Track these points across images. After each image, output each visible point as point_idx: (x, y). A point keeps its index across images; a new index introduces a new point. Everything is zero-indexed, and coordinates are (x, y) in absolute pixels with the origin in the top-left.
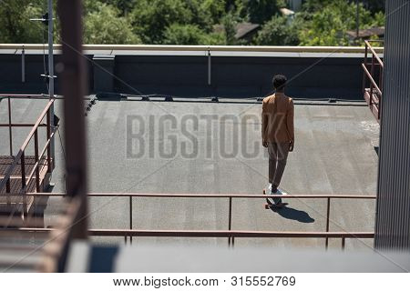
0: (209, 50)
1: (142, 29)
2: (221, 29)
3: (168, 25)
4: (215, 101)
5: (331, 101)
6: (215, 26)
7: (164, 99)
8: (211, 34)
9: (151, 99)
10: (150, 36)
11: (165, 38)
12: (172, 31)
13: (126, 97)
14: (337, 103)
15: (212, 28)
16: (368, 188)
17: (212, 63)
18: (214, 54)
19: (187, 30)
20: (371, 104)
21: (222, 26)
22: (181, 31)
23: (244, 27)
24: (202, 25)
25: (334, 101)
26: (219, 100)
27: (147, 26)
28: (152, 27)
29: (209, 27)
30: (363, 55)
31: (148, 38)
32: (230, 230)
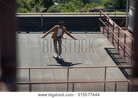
0: (42, 14)
2: (34, 10)
5: (86, 32)
7: (26, 32)
9: (21, 32)
14: (88, 33)
15: (31, 10)
16: (105, 63)
17: (43, 19)
18: (43, 16)
20: (104, 32)
24: (28, 9)
25: (87, 32)
30: (99, 16)
32: (68, 81)
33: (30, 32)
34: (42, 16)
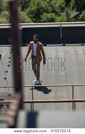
0: (61, 24)
1: (32, 16)
2: (64, 15)
3: (42, 14)
4: (64, 45)
6: (62, 14)
8: (61, 17)
10: (35, 19)
11: (41, 19)
12: (44, 16)
13: (27, 45)
15: (60, 14)
18: (63, 26)
19: (50, 15)
21: (65, 13)
22: (48, 16)
23: (74, 13)
24: (56, 13)
26: (66, 45)
27: (34, 14)
28: (36, 15)
29: (59, 14)
31: (34, 19)
32: (73, 99)
33: (47, 45)
34: (61, 26)
